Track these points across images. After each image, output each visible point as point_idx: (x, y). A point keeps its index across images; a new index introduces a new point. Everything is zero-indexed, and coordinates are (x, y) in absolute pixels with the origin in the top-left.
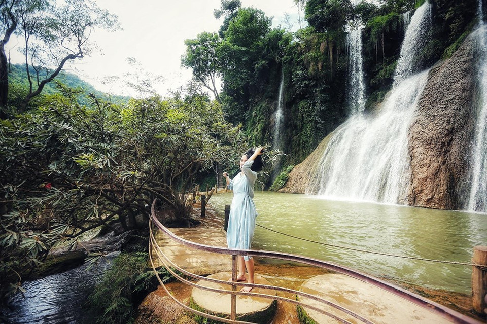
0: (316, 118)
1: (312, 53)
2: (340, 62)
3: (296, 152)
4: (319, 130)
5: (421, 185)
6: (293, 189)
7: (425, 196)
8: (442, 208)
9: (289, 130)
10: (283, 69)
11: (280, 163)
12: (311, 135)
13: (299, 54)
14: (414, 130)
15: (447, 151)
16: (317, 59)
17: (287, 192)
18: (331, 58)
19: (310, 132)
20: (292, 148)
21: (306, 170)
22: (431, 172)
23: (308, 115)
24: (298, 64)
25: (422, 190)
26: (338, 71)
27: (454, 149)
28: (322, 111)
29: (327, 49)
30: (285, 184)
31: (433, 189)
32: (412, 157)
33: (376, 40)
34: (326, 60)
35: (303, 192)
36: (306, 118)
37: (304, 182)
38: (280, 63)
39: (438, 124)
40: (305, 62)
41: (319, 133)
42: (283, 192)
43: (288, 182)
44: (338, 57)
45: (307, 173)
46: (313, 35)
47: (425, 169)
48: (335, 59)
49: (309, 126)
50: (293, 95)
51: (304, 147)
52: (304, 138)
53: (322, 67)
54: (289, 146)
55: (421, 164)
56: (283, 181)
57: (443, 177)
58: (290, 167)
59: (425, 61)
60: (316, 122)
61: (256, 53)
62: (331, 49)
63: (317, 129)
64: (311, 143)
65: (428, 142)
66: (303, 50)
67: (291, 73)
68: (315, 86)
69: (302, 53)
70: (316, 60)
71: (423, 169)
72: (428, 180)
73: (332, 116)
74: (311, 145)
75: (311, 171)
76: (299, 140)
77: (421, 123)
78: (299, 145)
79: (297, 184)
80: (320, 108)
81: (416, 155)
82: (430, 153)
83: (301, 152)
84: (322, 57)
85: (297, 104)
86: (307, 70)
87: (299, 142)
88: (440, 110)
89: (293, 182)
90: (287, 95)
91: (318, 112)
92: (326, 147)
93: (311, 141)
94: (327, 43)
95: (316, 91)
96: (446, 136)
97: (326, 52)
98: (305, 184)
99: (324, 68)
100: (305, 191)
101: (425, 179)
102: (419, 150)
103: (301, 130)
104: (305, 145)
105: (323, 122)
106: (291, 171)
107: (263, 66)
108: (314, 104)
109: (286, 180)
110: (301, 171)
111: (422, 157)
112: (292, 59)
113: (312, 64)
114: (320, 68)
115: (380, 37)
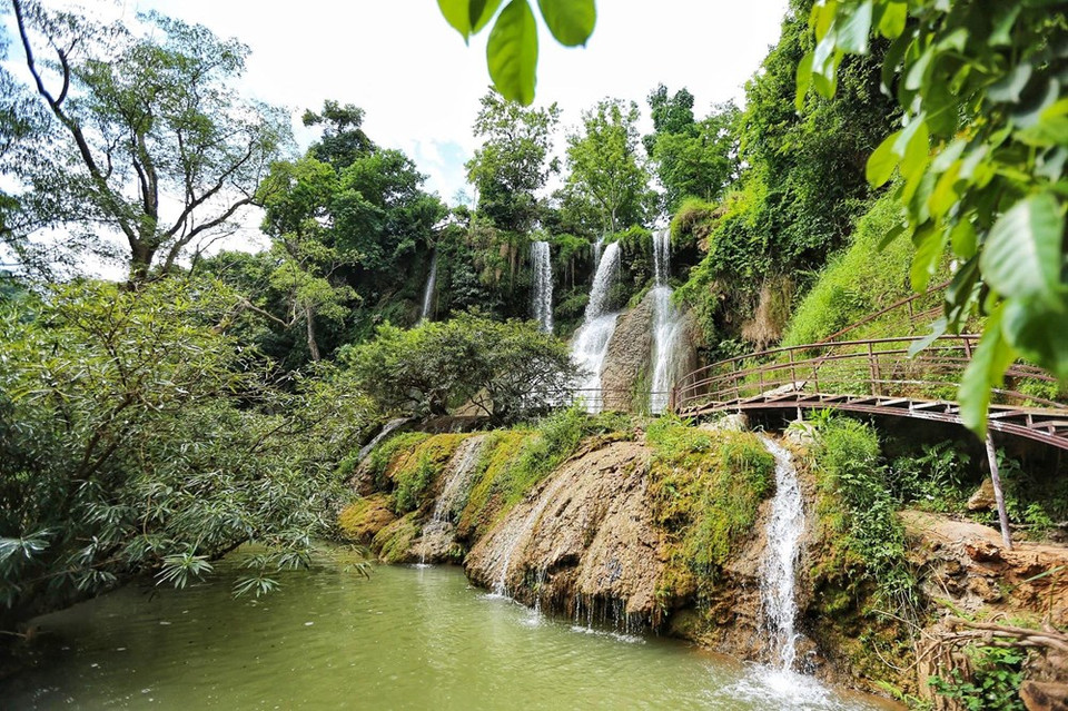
1: (489, 254)
2: (522, 276)
10: (438, 259)
13: (466, 247)
14: (606, 376)
18: (512, 267)
24: (464, 260)
26: (518, 286)
29: (509, 254)
33: (565, 263)
34: (507, 269)
38: (432, 249)
39: (626, 373)
40: (476, 263)
44: (520, 269)
48: (516, 269)
50: (450, 303)
53: (501, 276)
59: (616, 304)
62: (513, 256)
66: (474, 245)
67: (451, 270)
68: (487, 300)
69: (471, 248)
70: (494, 265)
77: (612, 369)
84: (502, 263)
86: (479, 274)
88: (627, 360)
90: (440, 300)
94: (510, 247)
97: (507, 260)
99: (503, 278)
112: (455, 251)
113: (487, 269)
114: (498, 278)
115: (570, 261)
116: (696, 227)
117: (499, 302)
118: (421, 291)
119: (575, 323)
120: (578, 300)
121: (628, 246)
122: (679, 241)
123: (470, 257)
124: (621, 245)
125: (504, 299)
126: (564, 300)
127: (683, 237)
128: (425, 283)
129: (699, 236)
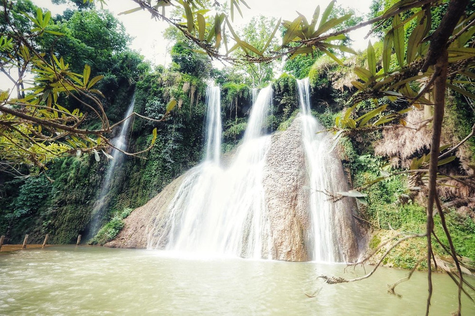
0: (167, 157)
1: (174, 88)
2: (199, 107)
3: (133, 192)
4: (166, 170)
5: (280, 237)
6: (129, 242)
7: (285, 248)
8: (299, 260)
9: (129, 164)
10: (137, 93)
11: (109, 203)
12: (156, 175)
13: (158, 85)
14: (268, 183)
15: (295, 205)
16: (179, 96)
17: (119, 247)
18: (192, 100)
19: (155, 170)
20: (128, 187)
21: (149, 216)
22: (287, 224)
23: (157, 152)
24: (156, 94)
25: (282, 242)
26: (195, 114)
27: (300, 203)
28: (174, 150)
29: (190, 90)
30: (117, 234)
31: (291, 240)
32: (269, 208)
33: (231, 100)
34: (187, 100)
35: (144, 246)
36: (154, 154)
37: (146, 231)
38: (134, 86)
39: (286, 180)
40: (164, 95)
41: (165, 173)
42: (114, 247)
43: (123, 232)
44: (197, 102)
45: (151, 219)
46: (177, 73)
47: (282, 220)
48: (194, 103)
49: (155, 164)
50: (143, 125)
51: (144, 188)
52: (146, 177)
53: (182, 105)
54: (126, 184)
55: (278, 216)
56: (116, 229)
57: (296, 228)
58: (126, 211)
60: (165, 161)
61: (104, 62)
62: (193, 92)
63: (164, 168)
64: (155, 183)
65: (280, 196)
66: (164, 83)
67: (145, 101)
68: (171, 122)
69: (162, 85)
70: (177, 96)
71: (280, 221)
72: (286, 231)
73: (181, 158)
74: (155, 185)
75: (158, 217)
76: (140, 179)
77: (272, 177)
78: (139, 184)
79: (137, 235)
80: (173, 147)
81: (274, 206)
82: (284, 206)
83: (140, 193)
84: (184, 96)
85: (144, 136)
86: (166, 103)
87: (139, 181)
88: (286, 169)
89: (130, 232)
90: (135, 122)
91: (170, 150)
92: (177, 190)
93: (155, 181)
94: (190, 85)
95: (171, 128)
96: (294, 191)
97: (188, 93)
98: (148, 234)
99: (184, 107)
100: (147, 244)
101: (283, 231)
102: (275, 201)
103: (145, 167)
104: (146, 185)
105: (173, 162)
106: (128, 215)
107: (112, 80)
108: (166, 141)
109: (120, 229)
110: (143, 216)
111: (278, 209)
112: (149, 87)
113: (172, 99)
114: (180, 106)
115: (234, 99)
116: (331, 73)
117: (180, 125)
118: (122, 116)
119: (237, 143)
120: (241, 126)
121: (279, 86)
122: (317, 83)
123: (160, 92)
124: (273, 87)
125: (184, 123)
126: (229, 127)
127: (320, 80)
128: (126, 110)
129: (333, 79)
